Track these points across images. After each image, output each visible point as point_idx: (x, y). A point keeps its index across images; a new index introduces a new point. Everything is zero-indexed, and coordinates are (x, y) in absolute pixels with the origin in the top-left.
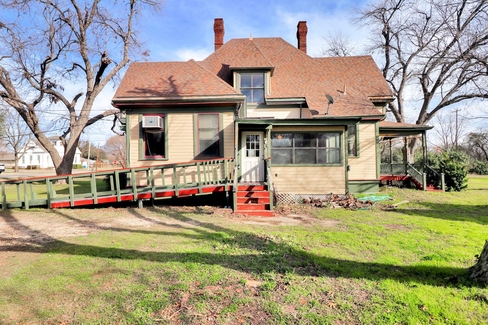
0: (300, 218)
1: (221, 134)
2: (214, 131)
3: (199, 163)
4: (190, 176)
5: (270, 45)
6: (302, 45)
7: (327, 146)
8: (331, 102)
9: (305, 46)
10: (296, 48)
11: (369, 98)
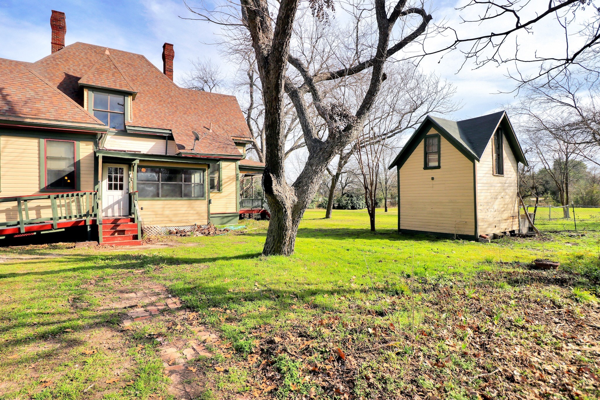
0: (166, 245)
1: (77, 165)
2: (67, 161)
3: (53, 196)
4: (34, 212)
5: (130, 62)
6: (168, 70)
7: (193, 182)
8: (197, 139)
9: (171, 71)
10: (161, 73)
11: (232, 138)
